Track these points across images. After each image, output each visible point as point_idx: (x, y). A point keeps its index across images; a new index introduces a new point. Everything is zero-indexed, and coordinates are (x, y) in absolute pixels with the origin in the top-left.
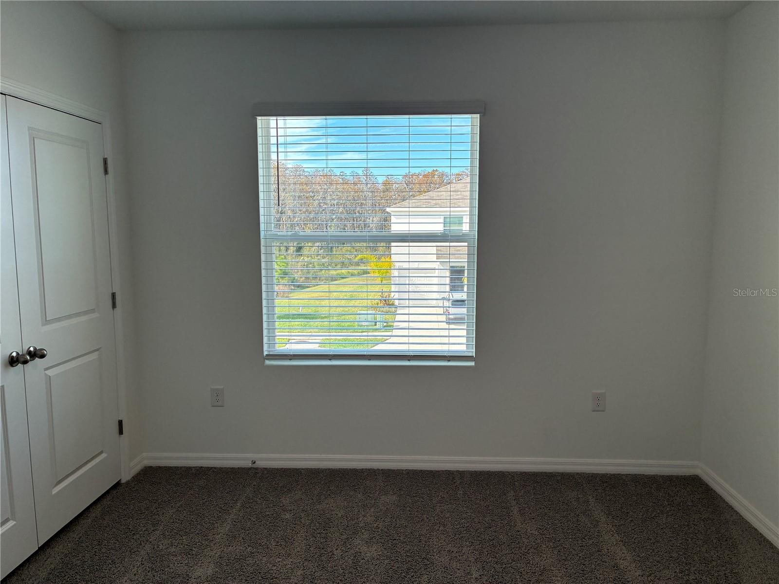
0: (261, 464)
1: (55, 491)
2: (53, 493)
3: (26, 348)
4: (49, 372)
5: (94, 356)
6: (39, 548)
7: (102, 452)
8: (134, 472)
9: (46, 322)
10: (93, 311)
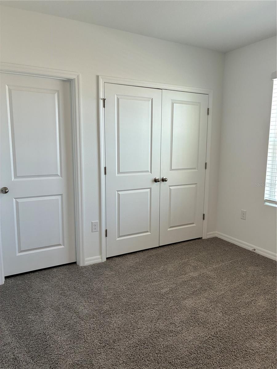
0: (257, 252)
1: (169, 229)
2: (168, 230)
3: (161, 177)
4: (171, 187)
5: (194, 186)
6: (159, 246)
7: (193, 223)
8: (208, 237)
9: (171, 169)
10: (195, 169)
